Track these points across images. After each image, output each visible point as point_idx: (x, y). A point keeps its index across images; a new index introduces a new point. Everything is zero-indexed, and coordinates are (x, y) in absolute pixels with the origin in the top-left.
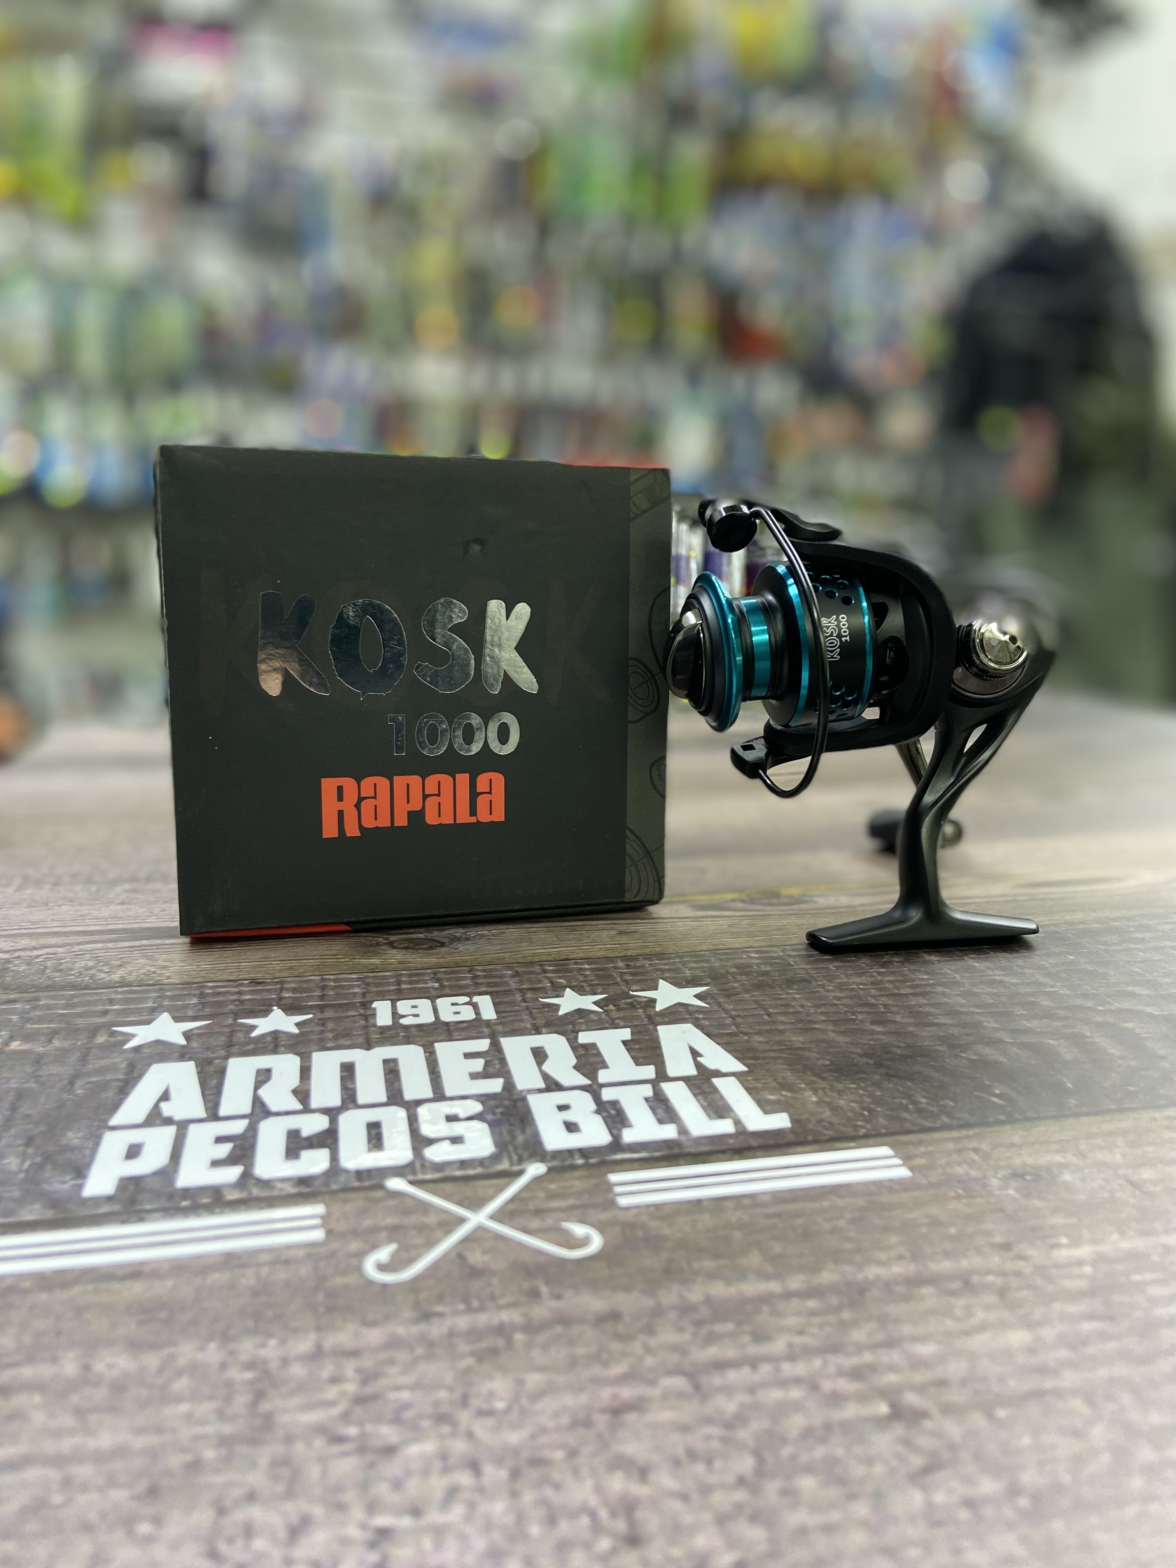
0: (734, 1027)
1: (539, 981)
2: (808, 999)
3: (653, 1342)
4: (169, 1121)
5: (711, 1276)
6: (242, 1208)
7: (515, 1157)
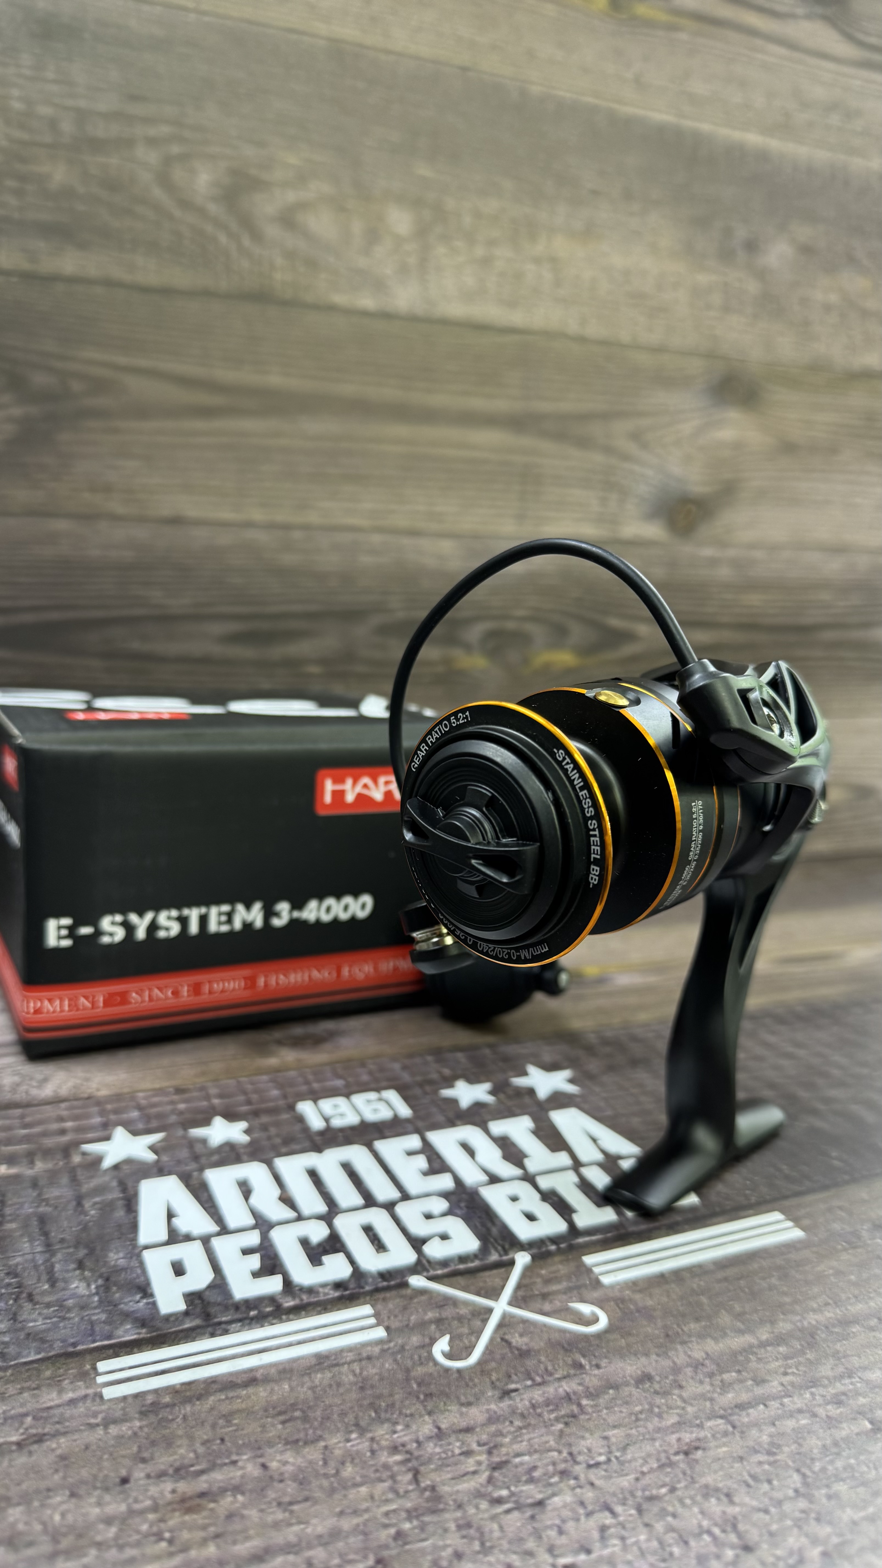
0: (610, 1109)
1: (428, 1074)
3: (686, 1393)
4: (190, 1237)
6: (304, 1313)
7: (499, 1248)
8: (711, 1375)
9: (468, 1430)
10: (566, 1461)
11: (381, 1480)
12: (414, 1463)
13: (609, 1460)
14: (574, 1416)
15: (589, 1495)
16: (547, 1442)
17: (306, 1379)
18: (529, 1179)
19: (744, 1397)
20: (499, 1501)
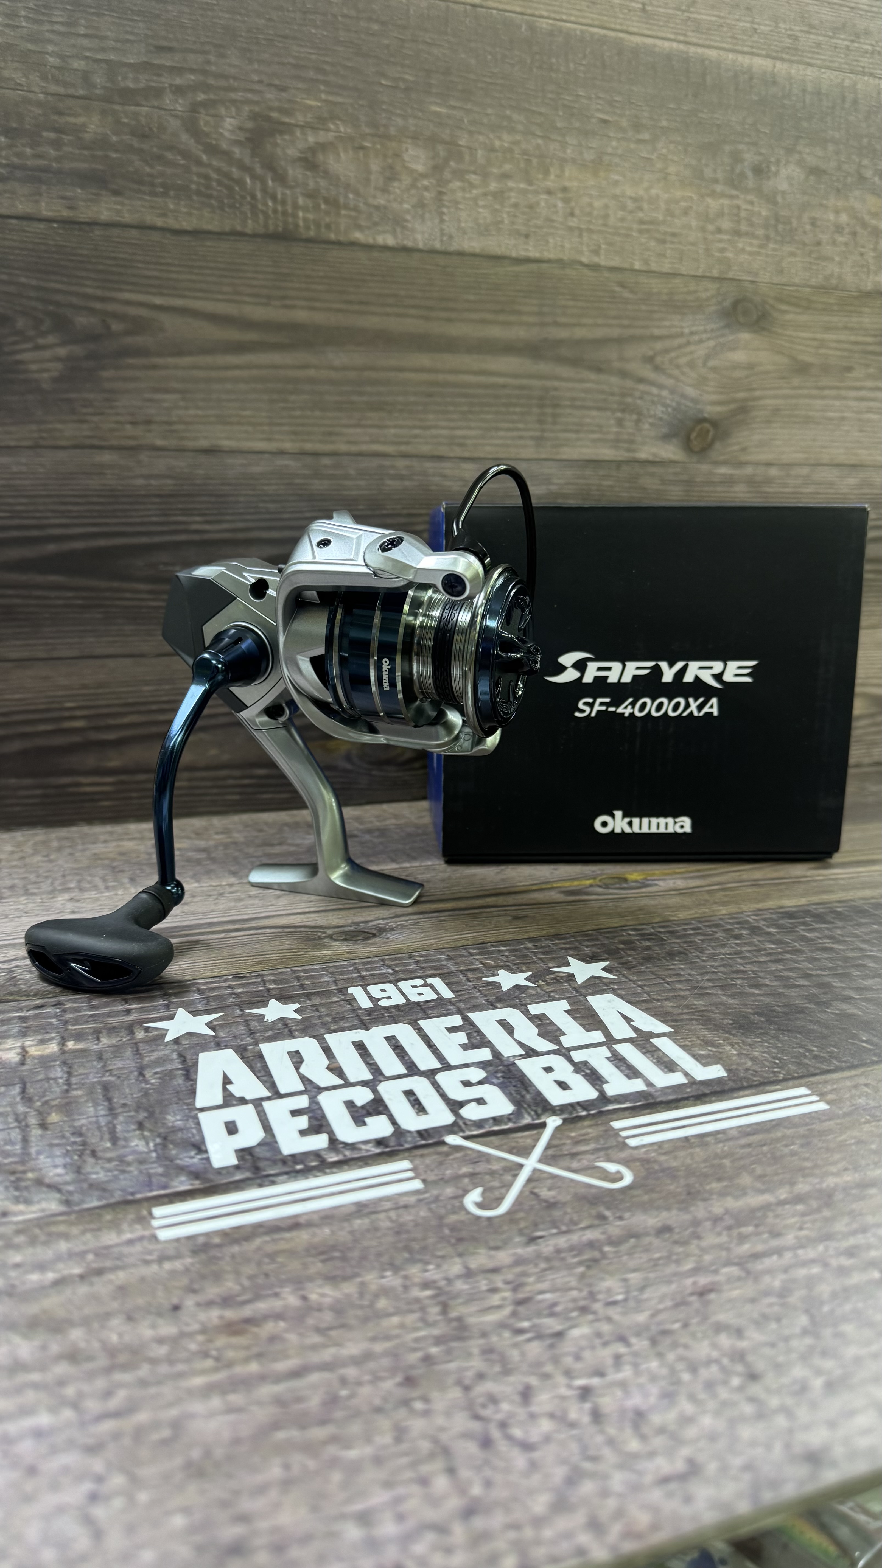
0: (645, 995)
1: (472, 964)
2: (692, 969)
3: (704, 1244)
4: (243, 1101)
5: (723, 1194)
6: (346, 1167)
7: (533, 1113)
8: (729, 1228)
9: (495, 1270)
10: (585, 1299)
11: (412, 1311)
12: (443, 1298)
13: (625, 1300)
14: (595, 1261)
15: (606, 1328)
16: (569, 1282)
17: (346, 1224)
18: (564, 1053)
19: (760, 1248)
20: (521, 1331)
